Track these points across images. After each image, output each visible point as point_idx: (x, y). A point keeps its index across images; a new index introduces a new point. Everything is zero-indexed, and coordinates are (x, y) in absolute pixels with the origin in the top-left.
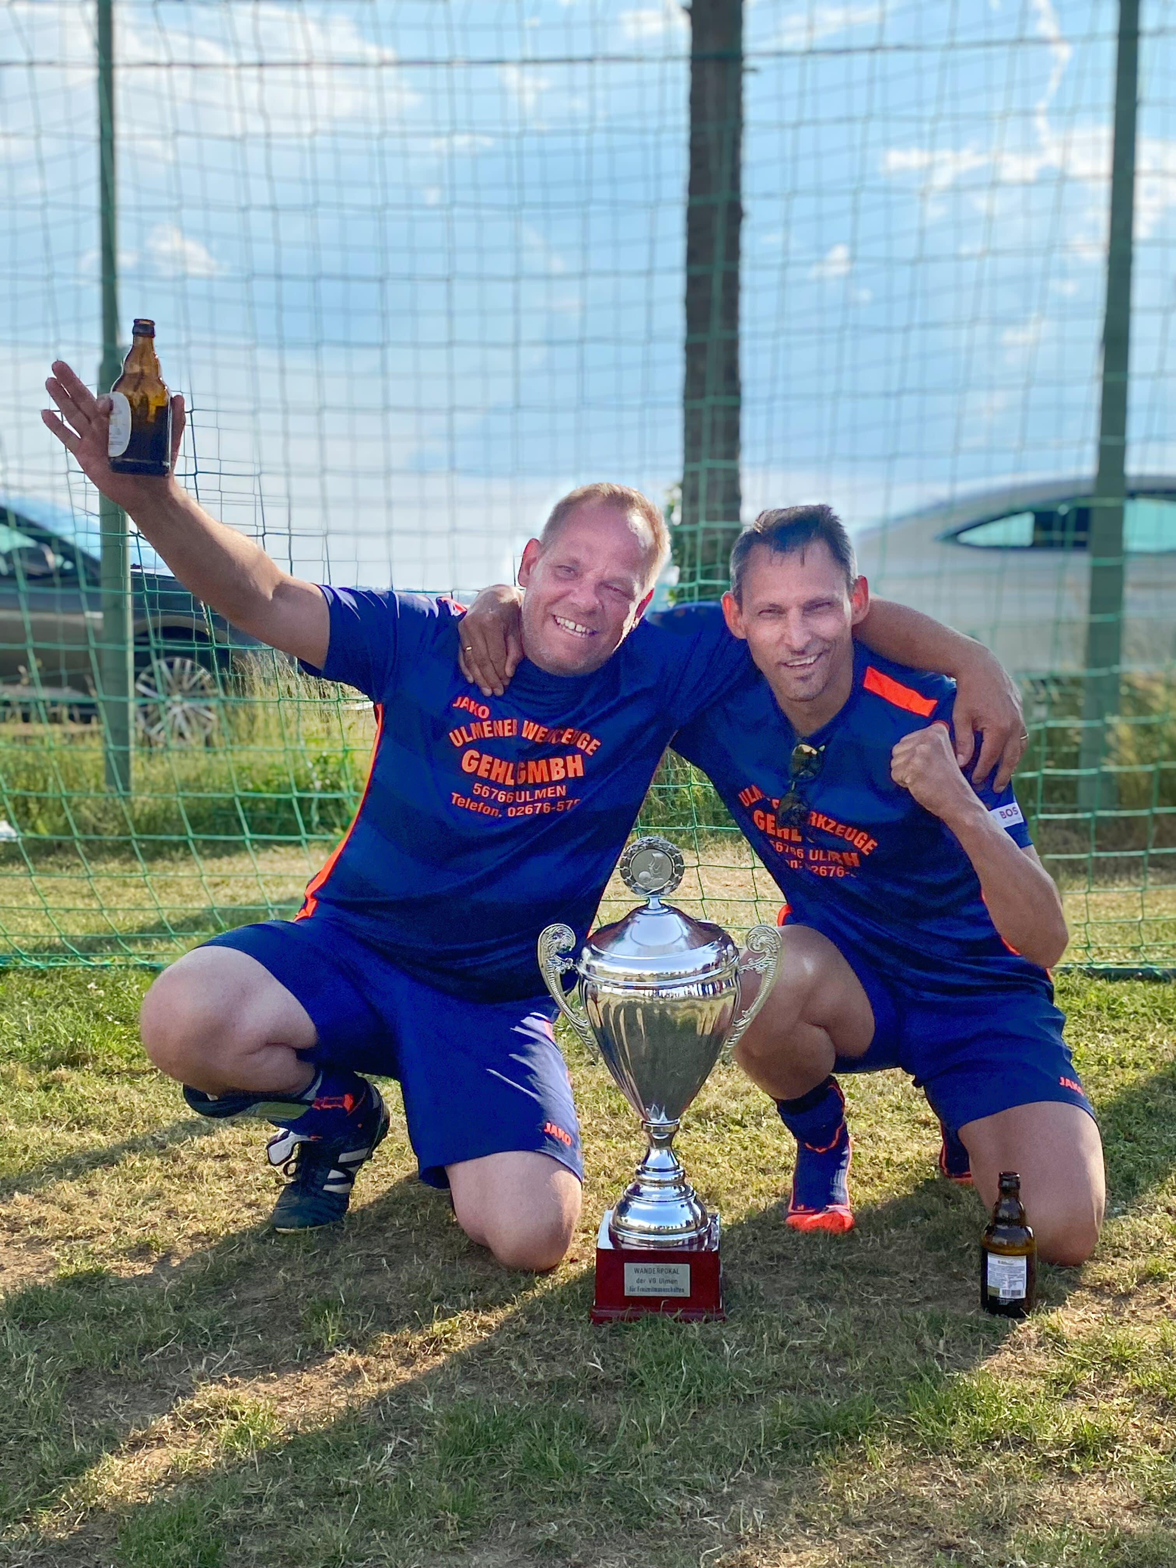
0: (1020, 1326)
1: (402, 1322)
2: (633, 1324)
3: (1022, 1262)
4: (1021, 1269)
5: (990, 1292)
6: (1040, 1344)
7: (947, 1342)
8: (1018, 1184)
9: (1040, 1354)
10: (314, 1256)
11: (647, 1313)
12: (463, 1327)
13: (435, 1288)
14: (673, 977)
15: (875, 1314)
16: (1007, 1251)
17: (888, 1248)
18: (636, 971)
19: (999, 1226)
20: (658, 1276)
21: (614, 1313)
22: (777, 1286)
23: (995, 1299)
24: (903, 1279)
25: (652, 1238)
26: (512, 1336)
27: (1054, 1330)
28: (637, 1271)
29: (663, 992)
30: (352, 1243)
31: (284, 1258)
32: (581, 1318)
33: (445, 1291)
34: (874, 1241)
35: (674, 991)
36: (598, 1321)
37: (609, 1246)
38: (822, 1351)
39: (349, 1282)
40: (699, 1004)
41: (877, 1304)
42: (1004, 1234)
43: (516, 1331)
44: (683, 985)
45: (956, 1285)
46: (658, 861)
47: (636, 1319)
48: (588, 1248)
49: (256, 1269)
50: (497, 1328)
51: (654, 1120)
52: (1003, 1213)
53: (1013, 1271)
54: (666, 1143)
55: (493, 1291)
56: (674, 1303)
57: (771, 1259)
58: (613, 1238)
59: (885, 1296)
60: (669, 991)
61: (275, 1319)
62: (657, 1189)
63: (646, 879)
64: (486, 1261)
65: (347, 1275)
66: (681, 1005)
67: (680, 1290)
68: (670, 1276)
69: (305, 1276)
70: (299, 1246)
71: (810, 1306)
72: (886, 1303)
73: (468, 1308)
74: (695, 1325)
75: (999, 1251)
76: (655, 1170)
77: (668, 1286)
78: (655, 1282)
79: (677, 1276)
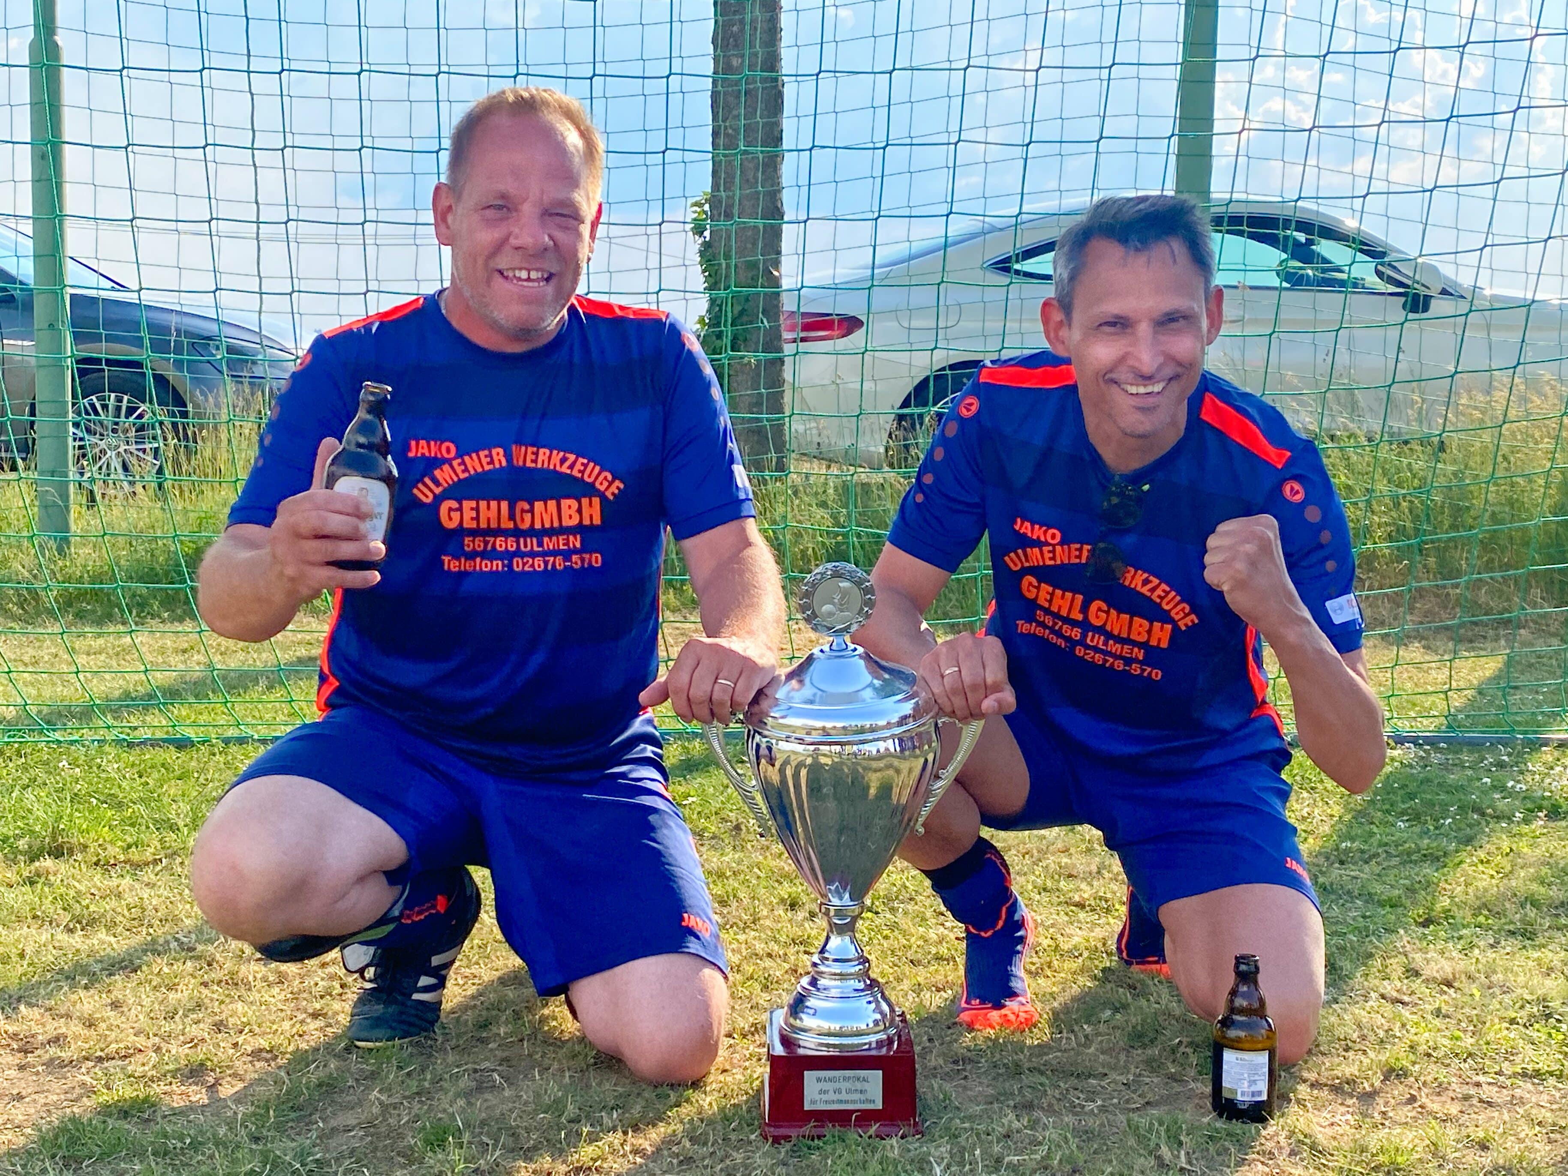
0: (1263, 1133)
1: (535, 1148)
2: (816, 1141)
3: (1263, 1059)
4: (1260, 1066)
5: (1225, 1094)
6: (1293, 1153)
7: (1188, 1153)
8: (1257, 968)
10: (409, 1074)
11: (831, 1130)
12: (614, 1152)
13: (570, 1107)
14: (862, 731)
15: (1093, 1123)
16: (1246, 1046)
17: (1086, 1046)
18: (819, 724)
19: (1234, 1017)
20: (844, 1085)
21: (793, 1133)
22: (970, 1093)
23: (1231, 1103)
24: (1114, 1081)
26: (675, 1161)
27: (1305, 1136)
28: (819, 1080)
29: (848, 749)
30: (451, 1058)
31: (373, 1076)
32: (753, 1137)
33: (580, 1109)
34: (1068, 1039)
35: (867, 747)
37: (779, 1050)
38: (1046, 1168)
39: (461, 1102)
40: (896, 762)
41: (1092, 1111)
42: (1241, 1026)
43: (677, 1155)
44: (874, 740)
46: (845, 593)
47: (821, 1136)
49: (342, 1091)
50: (653, 1153)
51: (835, 901)
52: (1240, 1002)
53: (1255, 1068)
54: (847, 928)
55: (639, 1108)
56: (866, 1117)
58: (786, 1041)
59: (1099, 1103)
60: (861, 747)
61: (376, 1149)
62: (838, 983)
63: (830, 614)
64: (618, 1072)
65: (458, 1095)
66: (875, 764)
67: (871, 1102)
68: (859, 1085)
69: (405, 1097)
70: (388, 1062)
71: (1018, 1117)
72: (1103, 1109)
73: (614, 1130)
74: (894, 1141)
75: (1236, 1045)
76: (835, 960)
77: (856, 1096)
78: (840, 1093)
79: (866, 1086)
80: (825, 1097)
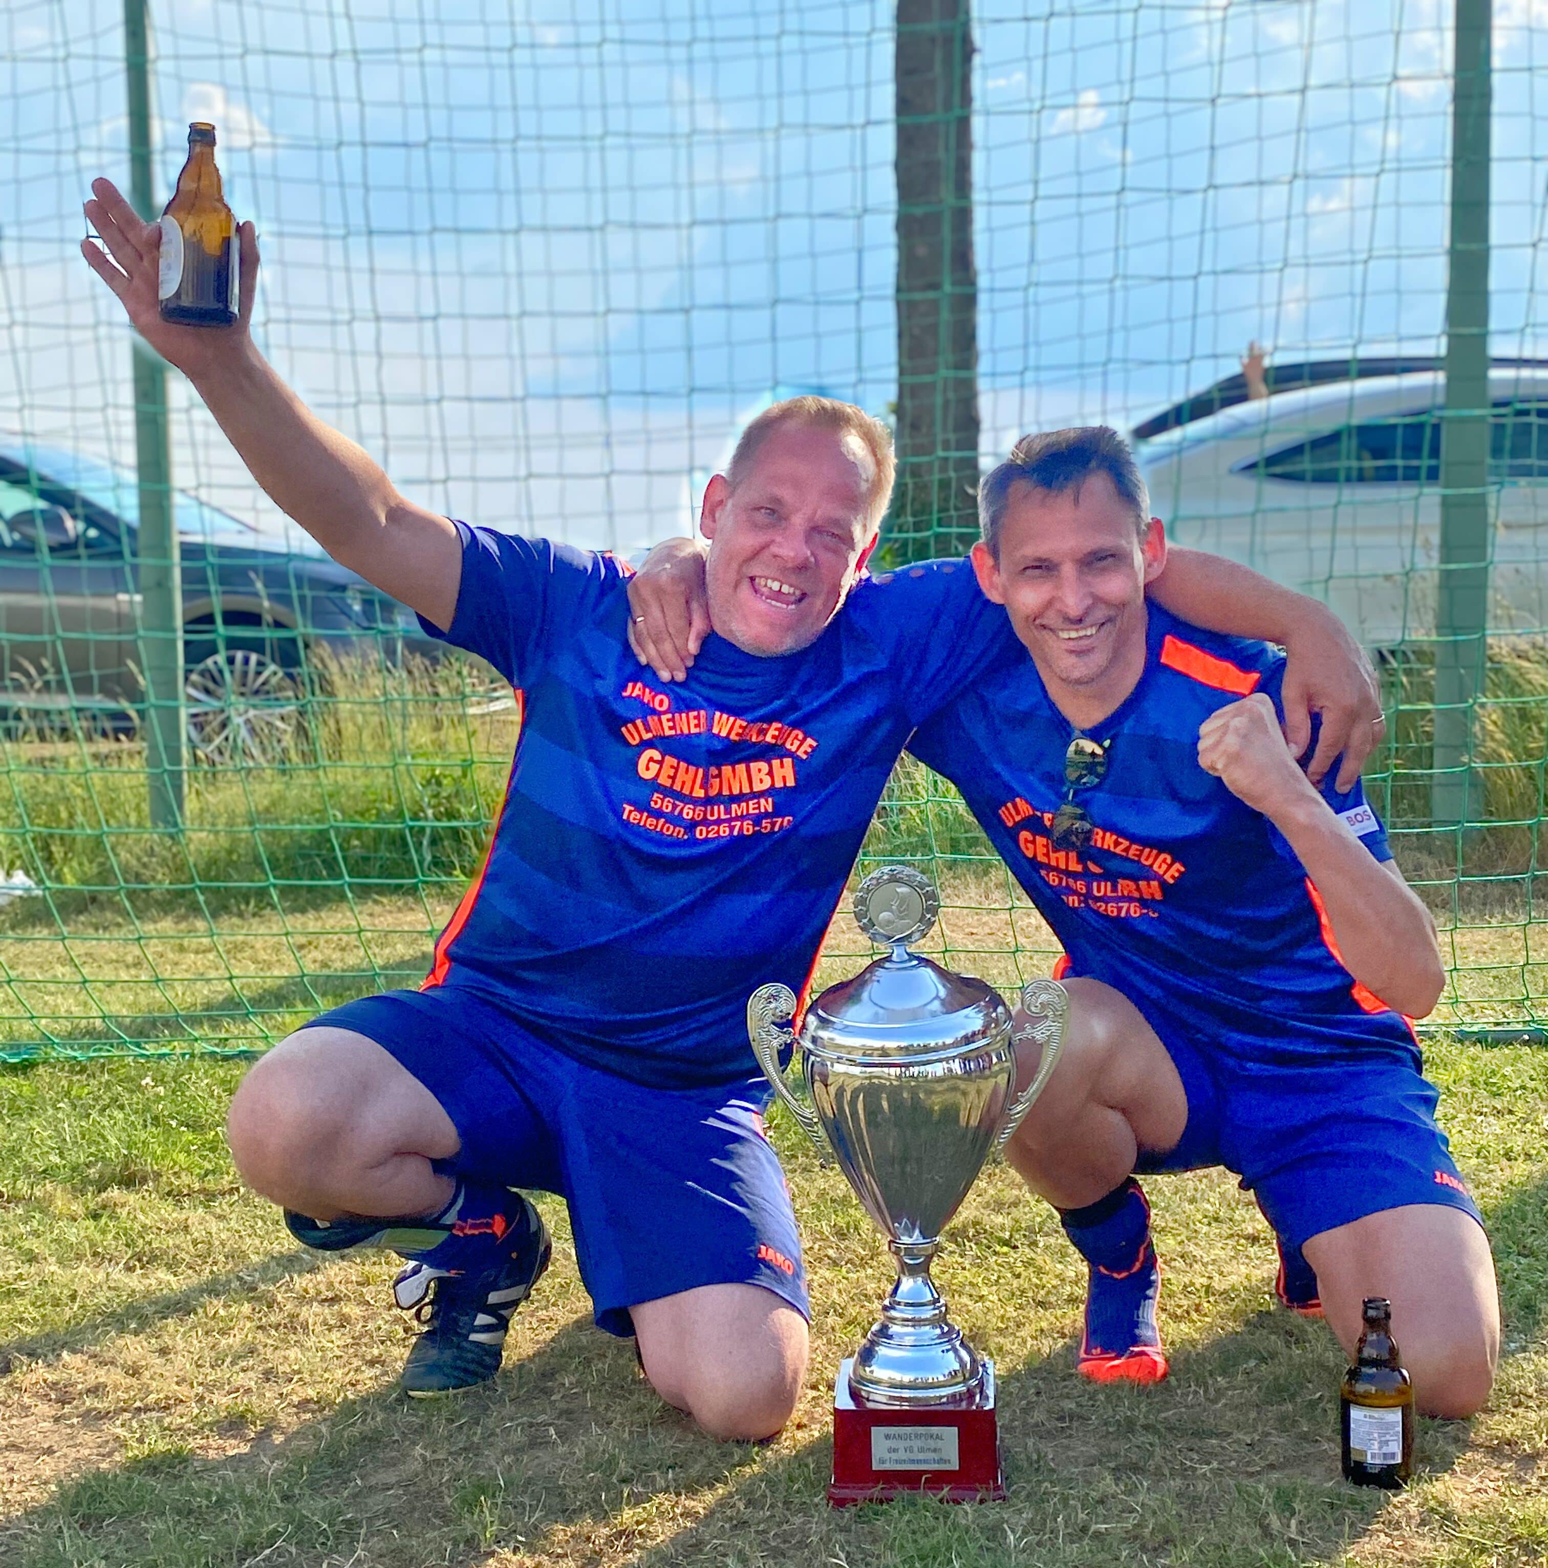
0: (1395, 1500)
1: (581, 1510)
2: (885, 1506)
3: (1396, 1416)
4: (1393, 1425)
5: (1354, 1457)
6: (1423, 1523)
7: (1301, 1522)
8: (1388, 1316)
9: (1424, 1535)
10: (460, 1427)
11: (902, 1493)
12: (661, 1514)
13: (622, 1464)
14: (926, 1049)
15: (1202, 1488)
16: (1376, 1402)
17: (1215, 1401)
18: (877, 1044)
19: (1364, 1370)
20: (917, 1444)
21: (859, 1494)
22: (1071, 1453)
23: (1360, 1465)
24: (1238, 1441)
25: (906, 1394)
26: (727, 1526)
27: (1441, 1504)
28: (887, 1437)
29: (915, 1070)
30: (509, 1409)
31: (422, 1430)
32: (816, 1500)
33: (634, 1468)
34: (1196, 1392)
35: (929, 1068)
36: (840, 1503)
37: (850, 1405)
38: (1136, 1538)
39: (508, 1459)
40: (962, 1085)
41: (1205, 1475)
42: (1370, 1379)
43: (731, 1519)
44: (940, 1061)
45: (1309, 1448)
46: (903, 899)
47: (889, 1500)
48: (819, 1409)
49: (386, 1446)
50: (706, 1516)
51: (906, 1239)
52: (1369, 1352)
53: (1385, 1427)
54: (921, 1269)
55: (697, 1467)
56: (938, 1479)
57: (1061, 1419)
58: (855, 1395)
59: (1215, 1464)
60: (922, 1068)
61: (414, 1509)
62: (911, 1329)
63: (889, 922)
64: (686, 1429)
65: (505, 1452)
66: (939, 1087)
67: (945, 1462)
68: (932, 1443)
69: (450, 1453)
70: (439, 1415)
71: (1117, 1480)
72: (1217, 1473)
73: (666, 1490)
74: (967, 1507)
75: (1364, 1401)
76: (907, 1304)
77: (931, 1456)
78: (912, 1451)
79: (940, 1444)
80: (894, 1456)
